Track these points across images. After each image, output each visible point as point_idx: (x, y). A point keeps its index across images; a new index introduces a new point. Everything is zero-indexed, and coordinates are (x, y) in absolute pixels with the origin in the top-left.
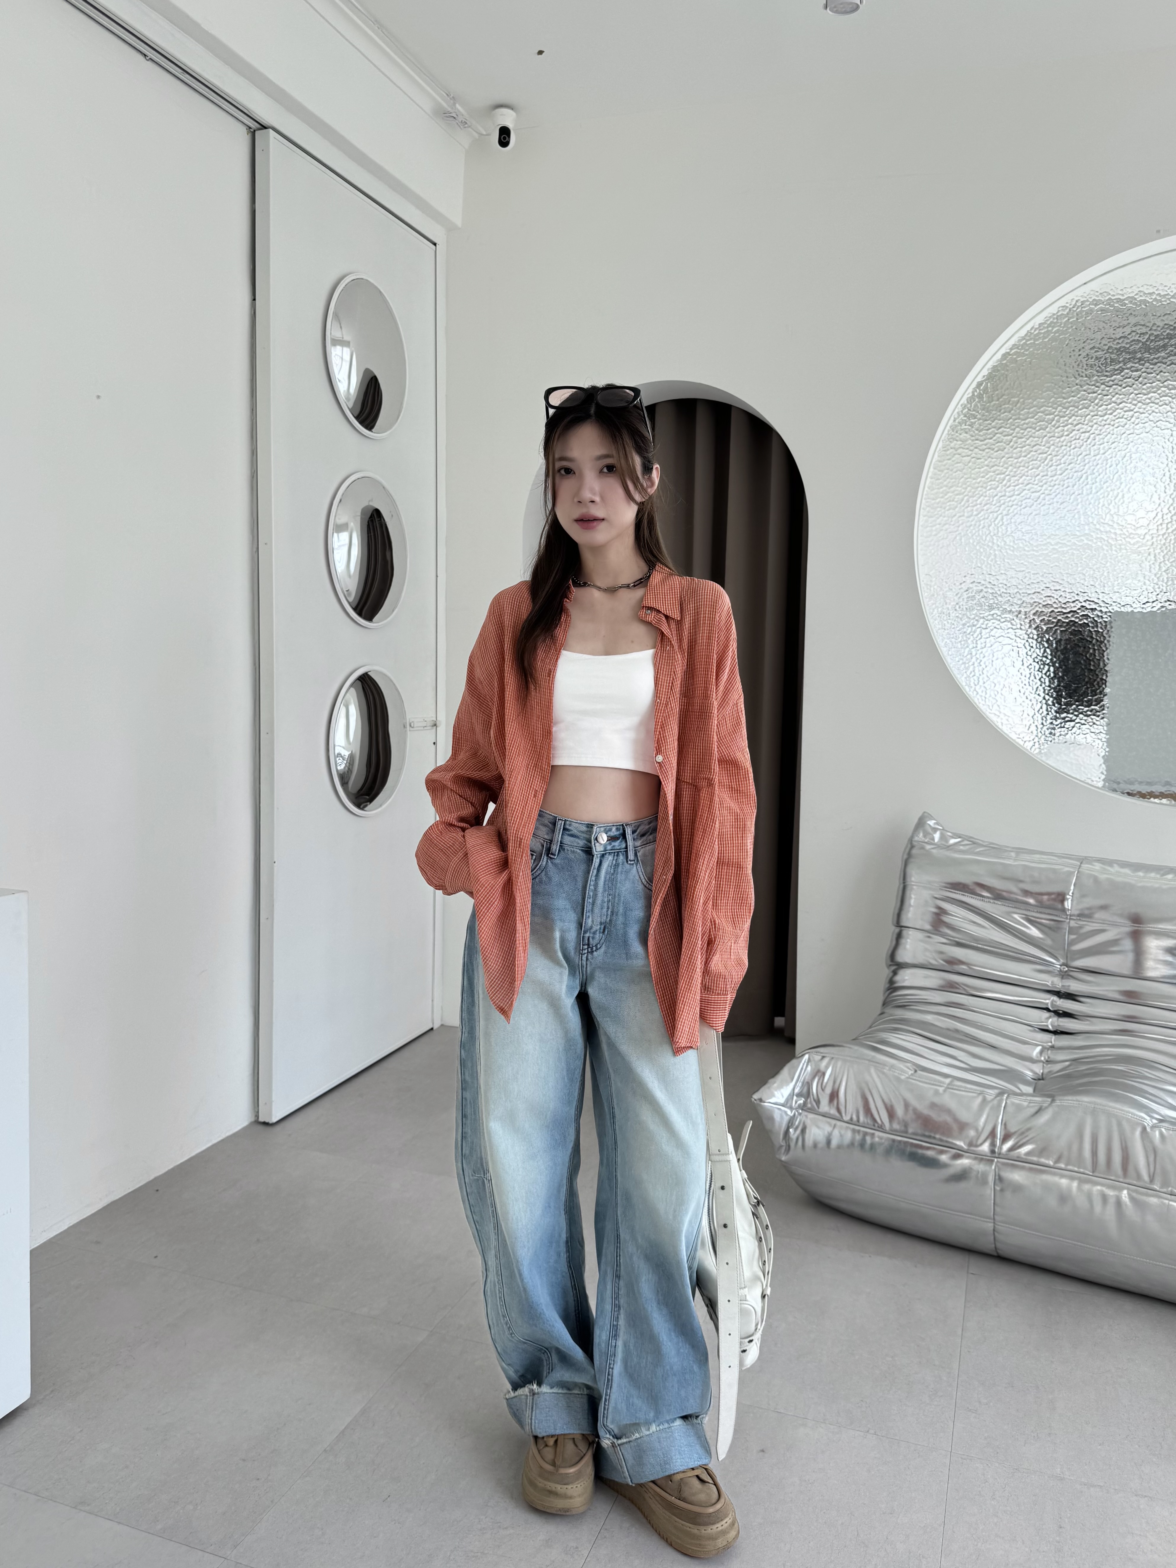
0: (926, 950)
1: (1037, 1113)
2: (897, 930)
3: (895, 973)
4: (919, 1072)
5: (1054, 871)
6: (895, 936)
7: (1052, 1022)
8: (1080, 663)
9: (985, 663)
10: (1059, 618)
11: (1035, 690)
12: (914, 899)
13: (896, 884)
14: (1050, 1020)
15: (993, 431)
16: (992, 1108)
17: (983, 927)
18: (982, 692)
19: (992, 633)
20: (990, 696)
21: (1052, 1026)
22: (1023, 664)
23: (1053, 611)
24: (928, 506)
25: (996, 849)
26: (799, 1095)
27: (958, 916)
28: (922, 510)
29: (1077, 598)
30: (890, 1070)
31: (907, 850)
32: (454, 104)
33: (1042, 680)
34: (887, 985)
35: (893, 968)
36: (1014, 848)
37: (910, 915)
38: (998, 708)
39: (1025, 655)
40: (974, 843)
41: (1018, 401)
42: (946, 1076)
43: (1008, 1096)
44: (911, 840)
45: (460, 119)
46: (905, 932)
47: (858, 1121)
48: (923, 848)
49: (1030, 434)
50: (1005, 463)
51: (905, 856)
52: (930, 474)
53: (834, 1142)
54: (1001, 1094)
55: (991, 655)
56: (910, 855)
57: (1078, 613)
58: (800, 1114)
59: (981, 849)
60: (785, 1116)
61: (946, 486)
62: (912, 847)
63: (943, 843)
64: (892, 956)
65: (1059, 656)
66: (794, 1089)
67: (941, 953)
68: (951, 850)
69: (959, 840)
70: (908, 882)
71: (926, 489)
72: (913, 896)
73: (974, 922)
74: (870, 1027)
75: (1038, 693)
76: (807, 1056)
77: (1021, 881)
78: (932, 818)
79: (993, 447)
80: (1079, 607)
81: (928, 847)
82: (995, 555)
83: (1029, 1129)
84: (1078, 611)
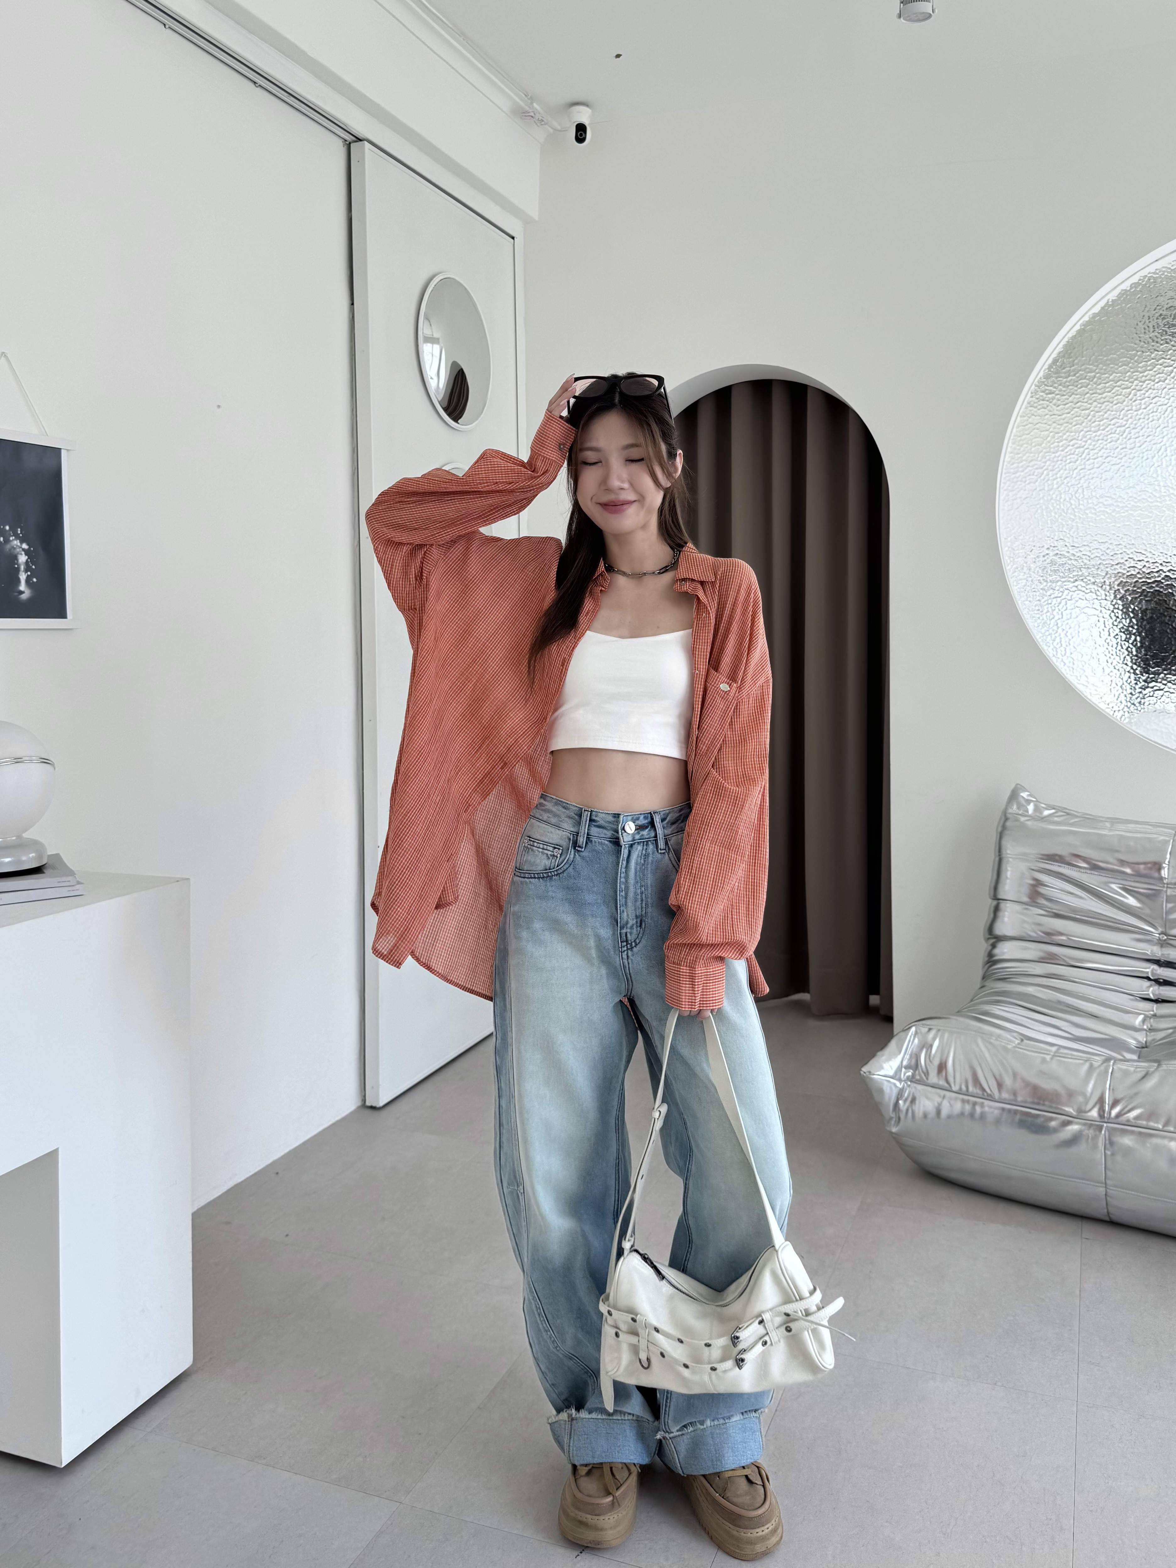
0: (1024, 921)
1: (1143, 1077)
2: (995, 903)
3: (994, 946)
4: (1025, 1041)
5: (1149, 840)
6: (992, 909)
7: (1153, 991)
8: (1167, 632)
9: (1071, 634)
10: (1144, 588)
11: (1122, 659)
12: (1010, 872)
13: (992, 857)
14: (1151, 989)
15: (1071, 406)
16: (1099, 1075)
17: (1081, 897)
18: (1070, 662)
19: (1077, 604)
20: (1078, 667)
21: (1153, 994)
22: (1109, 635)
23: (1137, 581)
24: (1009, 480)
25: (1090, 820)
26: (907, 1067)
27: (1055, 888)
28: (1002, 485)
29: (1161, 567)
30: (996, 1040)
31: (1002, 822)
32: (532, 103)
33: (1129, 649)
34: (986, 959)
35: (994, 940)
36: (1108, 818)
37: (1007, 887)
38: (1086, 679)
39: (1112, 626)
40: (1068, 814)
41: (1095, 377)
42: (1052, 1045)
43: (1115, 1062)
44: (1005, 813)
45: (538, 116)
46: (1003, 905)
47: (967, 1090)
48: (1017, 820)
49: (1108, 407)
50: (1084, 436)
51: (1000, 829)
52: (1009, 450)
53: (945, 1112)
54: (1108, 1060)
55: (1077, 627)
56: (1004, 827)
57: (1162, 583)
58: (909, 1086)
59: (1076, 820)
60: (894, 1088)
61: (1026, 460)
62: (1007, 819)
63: (1038, 814)
64: (990, 929)
65: (1145, 626)
66: (902, 1062)
67: (1039, 924)
68: (1045, 821)
69: (1053, 811)
70: (1004, 856)
71: (1005, 463)
72: (1009, 869)
73: (1072, 893)
74: (972, 1001)
75: (1125, 662)
76: (913, 1029)
77: (1117, 851)
78: (1025, 790)
79: (1071, 421)
80: (1162, 576)
81: (1023, 819)
82: (1078, 528)
83: (1136, 1094)
84: (1163, 581)
